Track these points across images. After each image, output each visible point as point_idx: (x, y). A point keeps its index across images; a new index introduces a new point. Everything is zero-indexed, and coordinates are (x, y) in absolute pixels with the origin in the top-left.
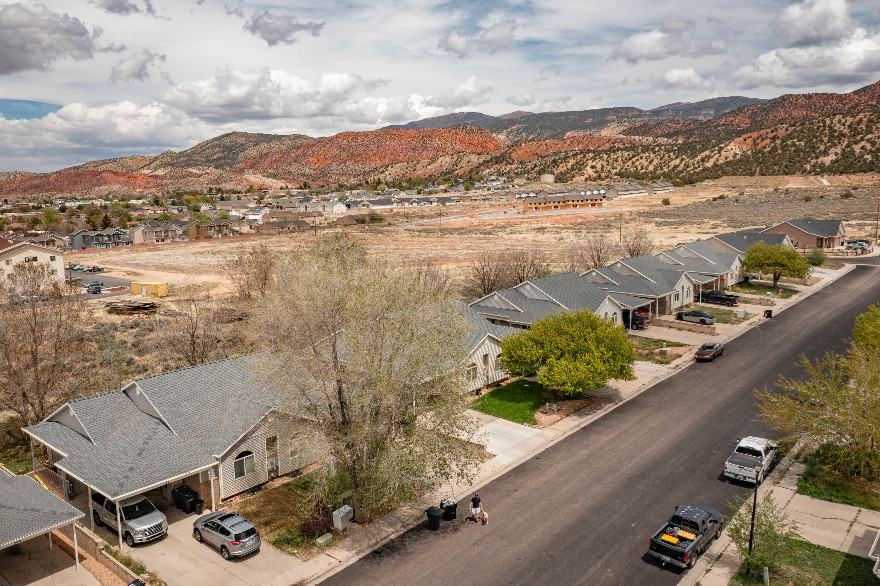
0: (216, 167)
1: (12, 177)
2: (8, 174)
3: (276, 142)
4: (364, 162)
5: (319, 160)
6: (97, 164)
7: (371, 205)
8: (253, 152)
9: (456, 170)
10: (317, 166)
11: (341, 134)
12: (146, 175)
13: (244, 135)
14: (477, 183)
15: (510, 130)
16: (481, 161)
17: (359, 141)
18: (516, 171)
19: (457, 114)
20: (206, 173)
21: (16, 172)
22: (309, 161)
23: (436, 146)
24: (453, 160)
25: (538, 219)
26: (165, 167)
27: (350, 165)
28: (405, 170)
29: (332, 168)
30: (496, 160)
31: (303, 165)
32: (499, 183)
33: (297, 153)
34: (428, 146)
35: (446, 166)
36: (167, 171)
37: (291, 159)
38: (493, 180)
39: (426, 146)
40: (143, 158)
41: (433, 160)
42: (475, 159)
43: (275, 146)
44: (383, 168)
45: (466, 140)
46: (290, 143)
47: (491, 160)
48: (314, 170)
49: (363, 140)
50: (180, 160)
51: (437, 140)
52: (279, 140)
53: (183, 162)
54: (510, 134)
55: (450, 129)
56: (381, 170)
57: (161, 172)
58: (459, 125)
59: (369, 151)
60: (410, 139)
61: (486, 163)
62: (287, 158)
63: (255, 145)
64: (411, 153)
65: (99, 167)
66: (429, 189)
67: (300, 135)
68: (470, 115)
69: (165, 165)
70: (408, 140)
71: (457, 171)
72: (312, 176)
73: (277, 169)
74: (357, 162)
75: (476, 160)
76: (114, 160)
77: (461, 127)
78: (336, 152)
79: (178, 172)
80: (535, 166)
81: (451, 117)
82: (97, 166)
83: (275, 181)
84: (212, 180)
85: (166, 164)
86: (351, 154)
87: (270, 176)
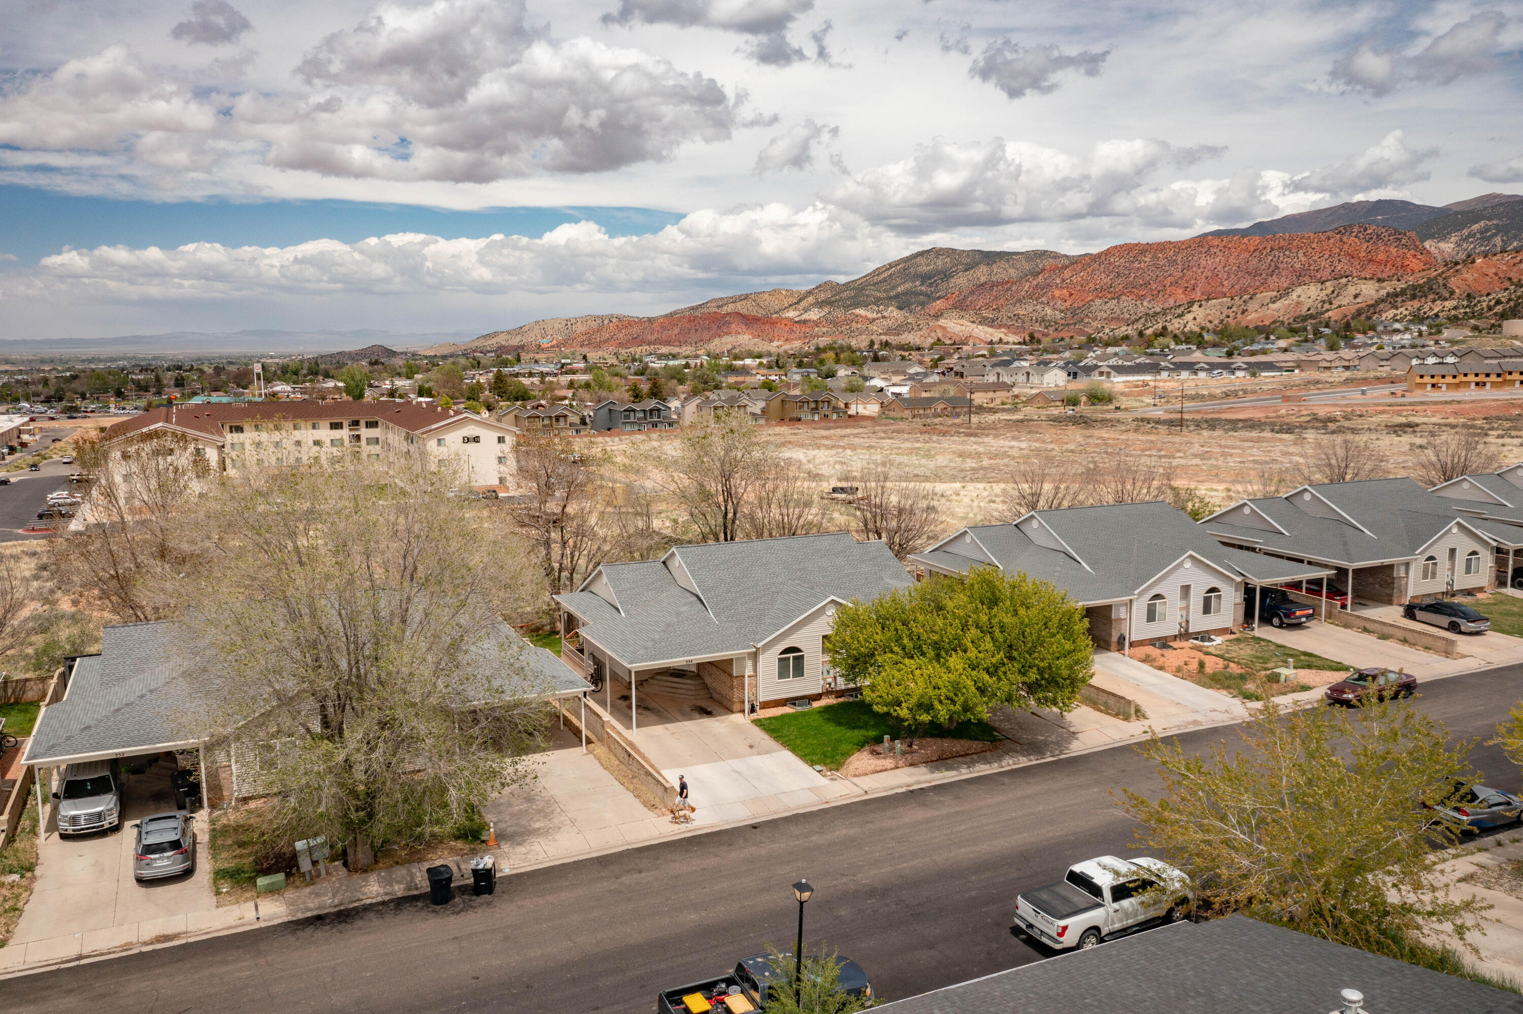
0: (900, 308)
1: (606, 322)
2: (602, 318)
3: (1003, 264)
4: (1154, 297)
5: (1071, 295)
6: (722, 302)
7: (1113, 373)
8: (961, 281)
9: (1328, 311)
10: (1067, 304)
11: (1116, 247)
12: (791, 320)
13: (950, 252)
14: (1359, 336)
15: (1466, 232)
16: (1383, 293)
17: (1147, 259)
18: (1453, 312)
19: (1354, 204)
20: (883, 317)
21: (612, 316)
22: (1053, 296)
23: (1298, 266)
24: (1325, 292)
25: (1417, 408)
26: (821, 307)
27: (1127, 302)
28: (1225, 312)
29: (1093, 308)
30: (1415, 292)
31: (1042, 302)
32: (1407, 336)
33: (1035, 283)
34: (1280, 265)
35: (1309, 303)
36: (823, 314)
37: (1023, 293)
38: (1397, 331)
39: (1277, 267)
40: (790, 293)
41: (1285, 293)
42: (1370, 291)
43: (1000, 272)
44: (1182, 309)
45: (1363, 254)
46: (1027, 266)
47: (1403, 292)
48: (1061, 311)
49: (1155, 257)
50: (844, 295)
51: (1300, 254)
52: (1008, 261)
53: (849, 298)
54: (1465, 240)
55: (1330, 234)
56: (1179, 311)
57: (814, 315)
58: (1351, 226)
59: (1165, 278)
60: (1247, 255)
61: (1392, 299)
62: (1017, 291)
63: (966, 270)
64: (1247, 280)
65: (725, 308)
66: (1255, 347)
67: (1045, 252)
68: (1381, 206)
69: (820, 304)
70: (1242, 256)
71: (1330, 313)
72: (1056, 323)
73: (997, 309)
74: (1142, 298)
75: (1373, 292)
76: (746, 297)
77: (1355, 230)
78: (1103, 279)
79: (839, 313)
80: (1498, 302)
81: (1342, 211)
82: (722, 306)
83: (990, 330)
84: (889, 329)
85: (823, 302)
86: (1132, 283)
87: (984, 321)
